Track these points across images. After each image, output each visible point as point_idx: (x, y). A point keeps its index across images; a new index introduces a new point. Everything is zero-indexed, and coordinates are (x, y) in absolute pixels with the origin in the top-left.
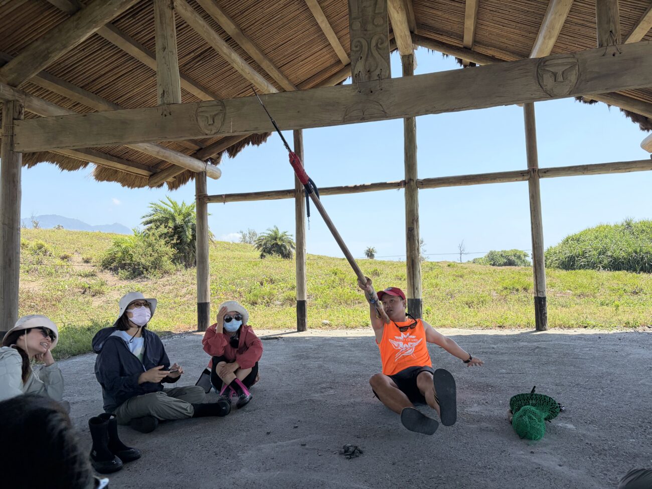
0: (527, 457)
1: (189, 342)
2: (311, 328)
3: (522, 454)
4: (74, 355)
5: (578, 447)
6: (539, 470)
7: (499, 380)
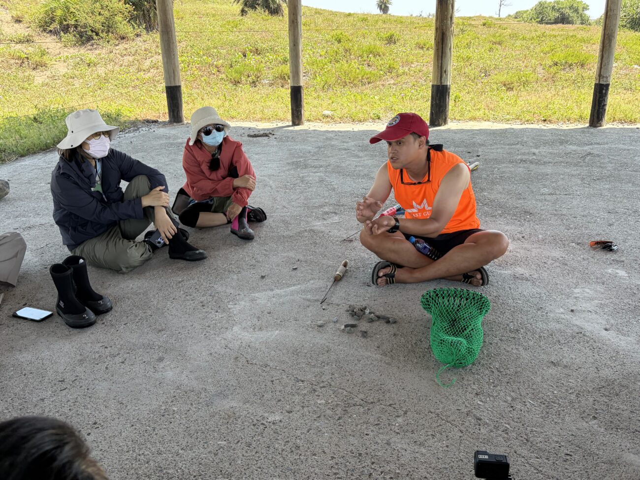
0: (568, 317)
1: (159, 137)
2: (309, 120)
3: (562, 313)
4: (22, 156)
5: (629, 304)
6: (581, 335)
7: (540, 204)
